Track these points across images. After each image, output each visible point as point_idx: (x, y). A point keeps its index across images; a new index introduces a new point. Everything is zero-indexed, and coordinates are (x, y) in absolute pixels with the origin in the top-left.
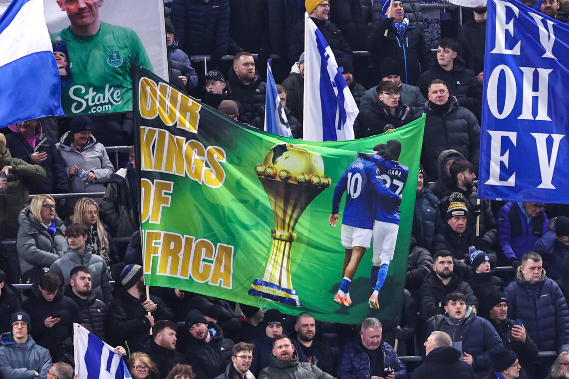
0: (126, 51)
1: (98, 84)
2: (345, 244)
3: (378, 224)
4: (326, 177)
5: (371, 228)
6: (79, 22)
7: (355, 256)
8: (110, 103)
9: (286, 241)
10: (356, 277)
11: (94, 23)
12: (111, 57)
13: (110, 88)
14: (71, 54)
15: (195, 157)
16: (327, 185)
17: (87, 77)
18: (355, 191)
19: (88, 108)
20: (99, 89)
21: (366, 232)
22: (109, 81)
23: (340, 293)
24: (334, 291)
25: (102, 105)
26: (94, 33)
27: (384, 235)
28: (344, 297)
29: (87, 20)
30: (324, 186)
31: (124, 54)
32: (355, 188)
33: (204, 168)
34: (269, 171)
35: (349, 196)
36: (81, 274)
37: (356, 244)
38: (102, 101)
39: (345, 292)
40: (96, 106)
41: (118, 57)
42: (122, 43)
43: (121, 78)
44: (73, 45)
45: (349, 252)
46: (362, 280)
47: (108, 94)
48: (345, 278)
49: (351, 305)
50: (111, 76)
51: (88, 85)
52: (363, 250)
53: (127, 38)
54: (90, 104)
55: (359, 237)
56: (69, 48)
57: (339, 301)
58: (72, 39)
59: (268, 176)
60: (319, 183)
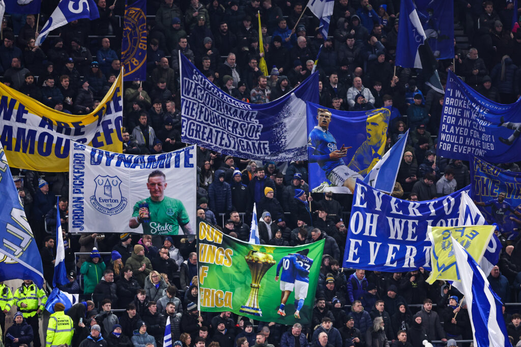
0: (176, 209)
1: (162, 222)
2: (282, 289)
3: (297, 281)
4: (274, 260)
5: (294, 283)
6: (154, 195)
7: (286, 294)
8: (167, 231)
9: (256, 288)
10: (287, 303)
11: (161, 196)
12: (169, 211)
13: (167, 224)
14: (150, 209)
15: (220, 254)
16: (274, 264)
17: (157, 219)
18: (286, 267)
19: (158, 232)
20: (163, 224)
21: (291, 284)
22: (167, 222)
23: (280, 310)
24: (277, 309)
25: (163, 231)
26: (161, 200)
27: (300, 287)
28: (281, 312)
29: (158, 194)
30: (273, 264)
31: (175, 210)
32: (286, 266)
33: (224, 259)
34: (251, 258)
35: (283, 269)
36: (171, 305)
37: (287, 289)
38: (163, 229)
39: (283, 310)
40: (161, 231)
41: (172, 212)
42: (174, 206)
43: (173, 220)
44: (151, 205)
45: (283, 293)
46: (290, 305)
47: (166, 227)
48: (282, 304)
49: (286, 316)
50: (169, 219)
51: (158, 223)
52: (290, 292)
53: (177, 203)
54: (159, 230)
55: (288, 286)
56: (149, 206)
57: (280, 313)
58: (151, 202)
59: (250, 260)
60: (271, 263)
